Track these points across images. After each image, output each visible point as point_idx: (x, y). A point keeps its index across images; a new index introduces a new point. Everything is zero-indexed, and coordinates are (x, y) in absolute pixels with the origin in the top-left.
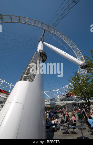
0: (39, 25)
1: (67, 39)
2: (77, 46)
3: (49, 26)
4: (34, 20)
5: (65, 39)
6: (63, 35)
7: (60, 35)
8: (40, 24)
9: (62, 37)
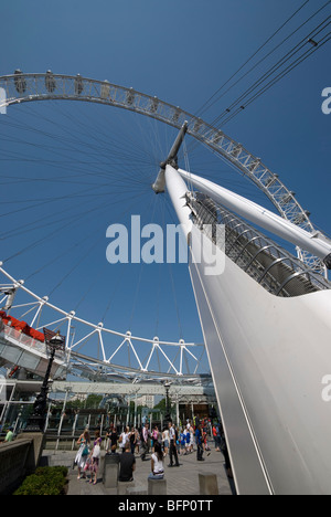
0: (169, 116)
1: (261, 167)
2: (293, 194)
3: (200, 122)
4: (154, 100)
5: (253, 166)
6: (245, 152)
7: (235, 154)
8: (172, 113)
9: (243, 161)
